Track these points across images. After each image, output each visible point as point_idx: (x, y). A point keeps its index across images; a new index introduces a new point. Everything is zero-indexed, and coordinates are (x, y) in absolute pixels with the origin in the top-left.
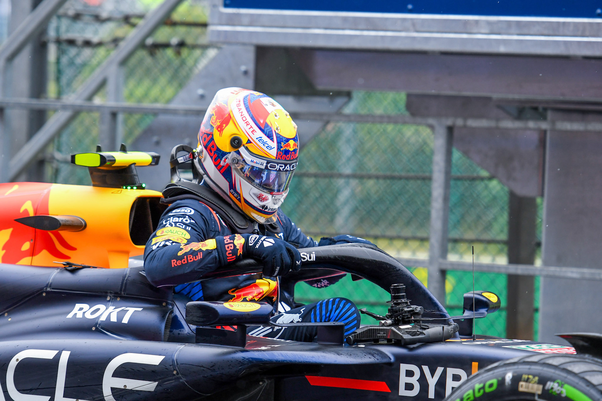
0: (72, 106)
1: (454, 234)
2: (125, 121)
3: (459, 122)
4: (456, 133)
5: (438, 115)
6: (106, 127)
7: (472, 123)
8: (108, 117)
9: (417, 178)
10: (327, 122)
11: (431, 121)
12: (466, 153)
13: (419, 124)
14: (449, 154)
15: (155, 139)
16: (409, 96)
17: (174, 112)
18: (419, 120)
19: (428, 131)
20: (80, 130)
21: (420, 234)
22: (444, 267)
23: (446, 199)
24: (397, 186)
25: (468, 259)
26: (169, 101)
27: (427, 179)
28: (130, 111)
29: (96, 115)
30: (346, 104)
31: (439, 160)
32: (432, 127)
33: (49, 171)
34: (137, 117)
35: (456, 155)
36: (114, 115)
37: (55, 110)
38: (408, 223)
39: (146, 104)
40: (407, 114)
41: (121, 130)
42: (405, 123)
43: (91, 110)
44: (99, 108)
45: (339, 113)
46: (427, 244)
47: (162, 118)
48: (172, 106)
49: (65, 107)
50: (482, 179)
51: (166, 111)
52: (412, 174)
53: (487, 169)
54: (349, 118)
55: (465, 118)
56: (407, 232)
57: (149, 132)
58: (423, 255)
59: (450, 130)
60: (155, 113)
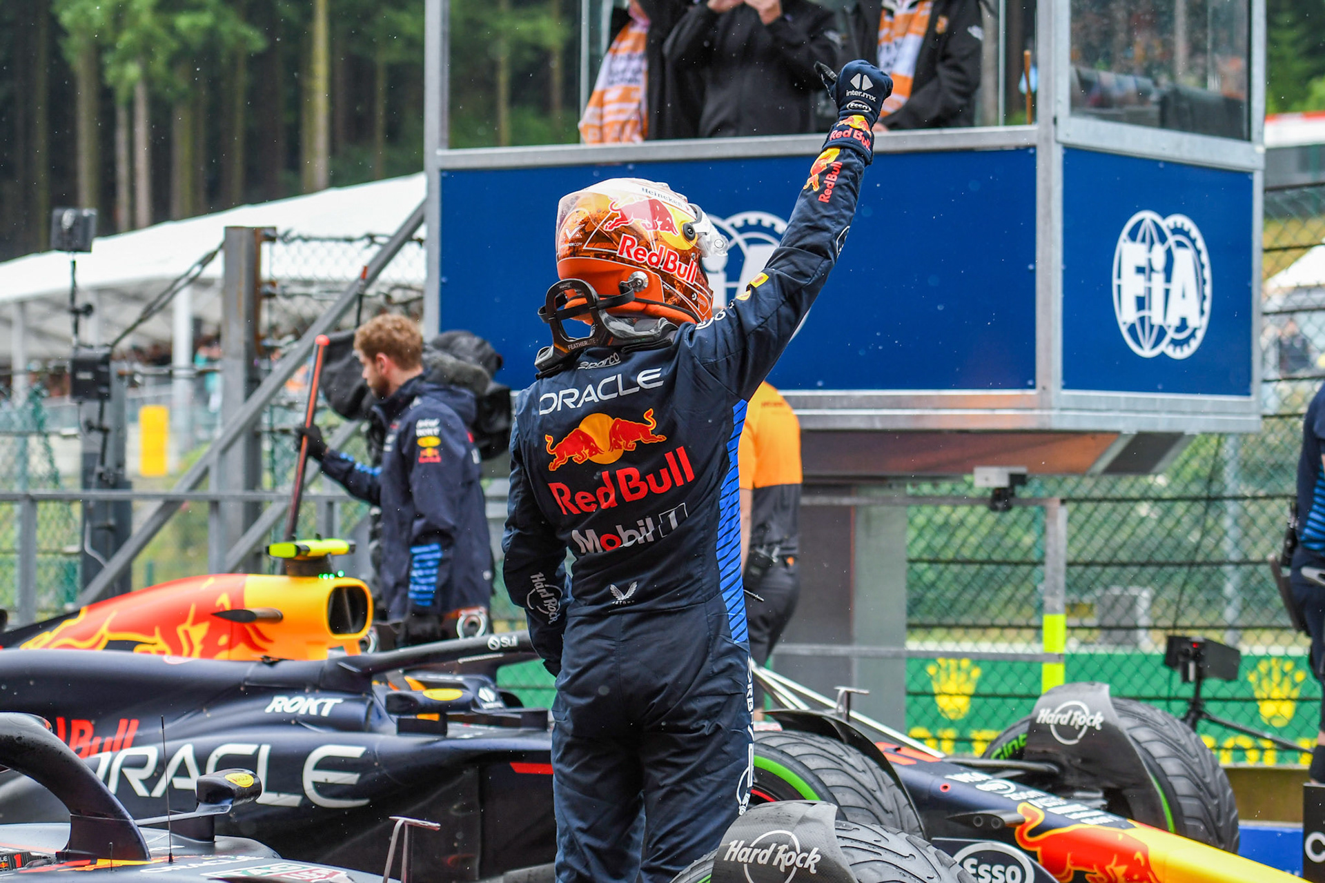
2: (343, 509)
6: (322, 517)
8: (324, 507)
33: (266, 563)
36: (330, 504)
37: (271, 502)
41: (338, 520)
44: (315, 498)
49: (281, 498)
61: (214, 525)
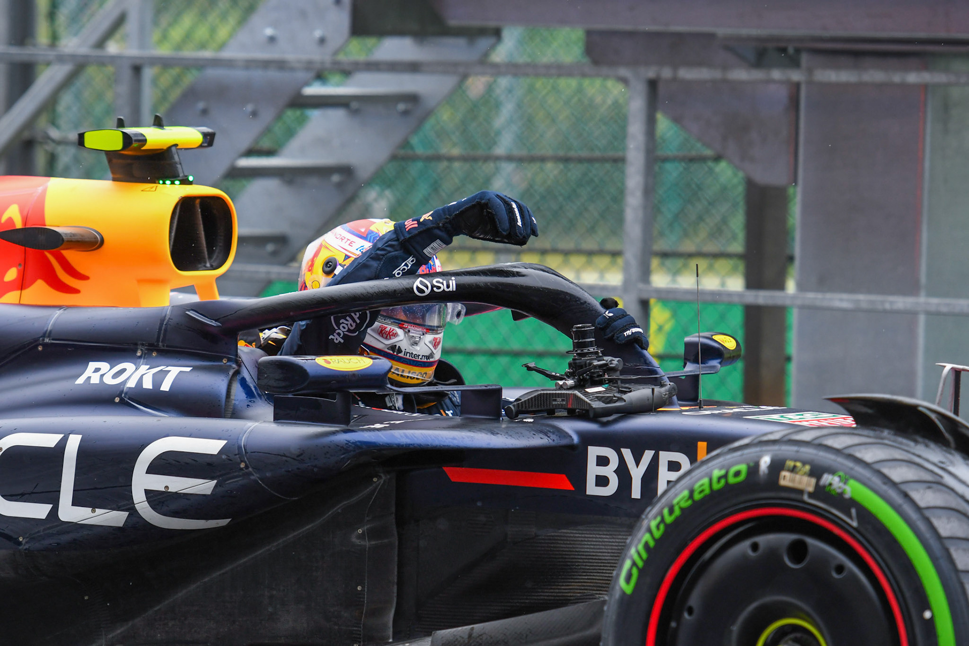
0: (73, 57)
1: (662, 245)
2: (155, 80)
3: (666, 73)
4: (662, 89)
5: (634, 63)
6: (123, 89)
7: (686, 74)
8: (127, 74)
9: (603, 160)
10: (465, 77)
11: (623, 72)
12: (677, 120)
13: (606, 77)
14: (651, 122)
15: (201, 105)
16: (589, 33)
17: (230, 64)
18: (605, 70)
19: (620, 86)
20: (87, 94)
21: (609, 246)
22: (644, 295)
23: (648, 191)
24: (576, 172)
26: (222, 46)
27: (619, 161)
28: (164, 63)
29: (110, 70)
30: (493, 47)
31: (636, 130)
32: (624, 81)
33: (40, 159)
34: (174, 72)
35: (663, 124)
36: (137, 69)
37: (48, 64)
38: (592, 230)
39: (188, 53)
40: (587, 61)
41: (148, 94)
42: (584, 75)
43: (102, 62)
44: (113, 59)
45: (483, 61)
46: (619, 260)
47: (212, 73)
48: (226, 54)
49: (61, 59)
50: (704, 159)
51: (216, 63)
53: (711, 146)
54: (498, 70)
55: (675, 67)
56: (591, 244)
57: (191, 95)
59: (653, 85)
60: (201, 65)
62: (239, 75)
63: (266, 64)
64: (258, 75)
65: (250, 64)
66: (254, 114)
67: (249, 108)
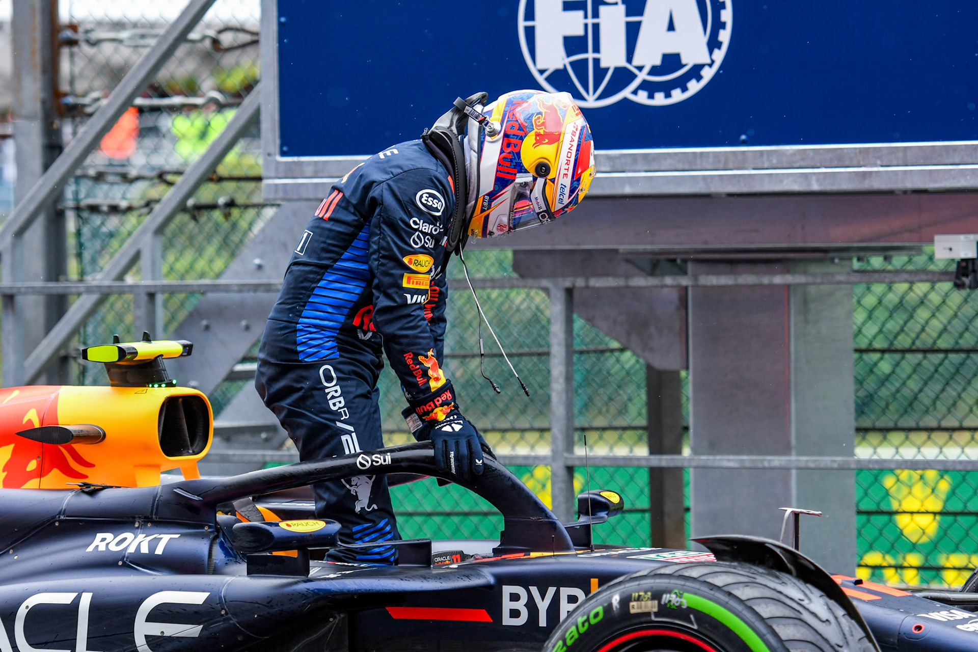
0: (99, 287)
1: (580, 422)
2: (165, 304)
3: (580, 282)
4: (576, 295)
5: (553, 275)
6: (142, 312)
7: (595, 282)
8: (144, 299)
9: (530, 354)
11: (545, 283)
12: (590, 320)
13: (531, 287)
14: (569, 322)
15: (204, 323)
16: (516, 253)
17: (226, 288)
18: (530, 282)
19: (543, 294)
20: (110, 318)
21: (538, 424)
22: (570, 463)
23: (569, 378)
25: (601, 451)
26: (218, 275)
27: (545, 355)
28: (171, 291)
29: (129, 297)
31: (557, 330)
32: (546, 290)
33: (74, 369)
34: (182, 296)
35: (579, 323)
36: (151, 296)
37: (79, 294)
38: (523, 412)
39: (189, 281)
40: (515, 275)
41: (161, 315)
42: (512, 287)
43: (121, 292)
44: (132, 288)
46: (547, 435)
47: (211, 296)
48: (222, 281)
49: (89, 290)
50: (612, 351)
51: (215, 288)
52: (525, 350)
53: (617, 340)
55: (587, 277)
56: (524, 423)
57: (196, 315)
58: (543, 450)
59: (569, 292)
60: (204, 290)
61: (9, 324)
62: (234, 296)
63: (256, 288)
64: (249, 296)
65: (242, 288)
66: (247, 328)
67: (244, 323)
